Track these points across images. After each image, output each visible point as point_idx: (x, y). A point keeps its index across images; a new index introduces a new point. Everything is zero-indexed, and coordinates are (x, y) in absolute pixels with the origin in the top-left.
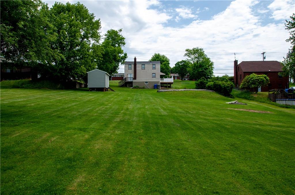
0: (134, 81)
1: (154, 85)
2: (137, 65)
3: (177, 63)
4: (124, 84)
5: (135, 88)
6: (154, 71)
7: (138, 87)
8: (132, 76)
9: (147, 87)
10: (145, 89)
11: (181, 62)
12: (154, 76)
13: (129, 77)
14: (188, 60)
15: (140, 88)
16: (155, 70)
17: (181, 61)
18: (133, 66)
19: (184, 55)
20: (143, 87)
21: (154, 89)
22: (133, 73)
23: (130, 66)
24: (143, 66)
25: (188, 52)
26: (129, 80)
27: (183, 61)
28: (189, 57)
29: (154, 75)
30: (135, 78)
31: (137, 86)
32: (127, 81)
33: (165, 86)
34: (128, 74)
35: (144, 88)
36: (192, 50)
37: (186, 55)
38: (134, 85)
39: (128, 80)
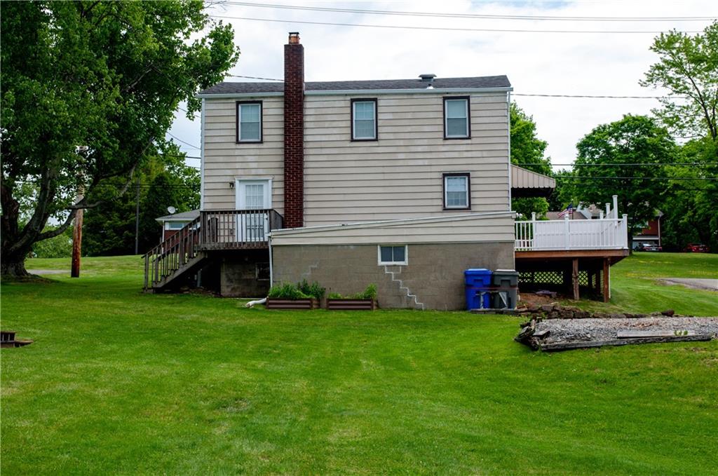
0: (282, 238)
1: (467, 275)
2: (312, 107)
3: (588, 137)
4: (192, 271)
5: (287, 300)
6: (458, 155)
7: (319, 294)
8: (270, 196)
9: (400, 296)
10: (377, 315)
11: (618, 129)
12: (456, 197)
13: (240, 206)
14: (671, 107)
15: (336, 305)
16: (463, 146)
17: (621, 119)
18: (274, 110)
19: (645, 78)
20: (360, 294)
21: (466, 315)
22: (279, 174)
23: (249, 115)
24: (364, 113)
25: (669, 58)
26: (241, 233)
27: (632, 124)
28: (679, 89)
29: (457, 186)
30: (292, 214)
31: (305, 289)
32: (224, 239)
33: (550, 286)
34: (232, 184)
35: (367, 303)
36: (698, 41)
37: (657, 74)
38: (281, 277)
39: (232, 232)
